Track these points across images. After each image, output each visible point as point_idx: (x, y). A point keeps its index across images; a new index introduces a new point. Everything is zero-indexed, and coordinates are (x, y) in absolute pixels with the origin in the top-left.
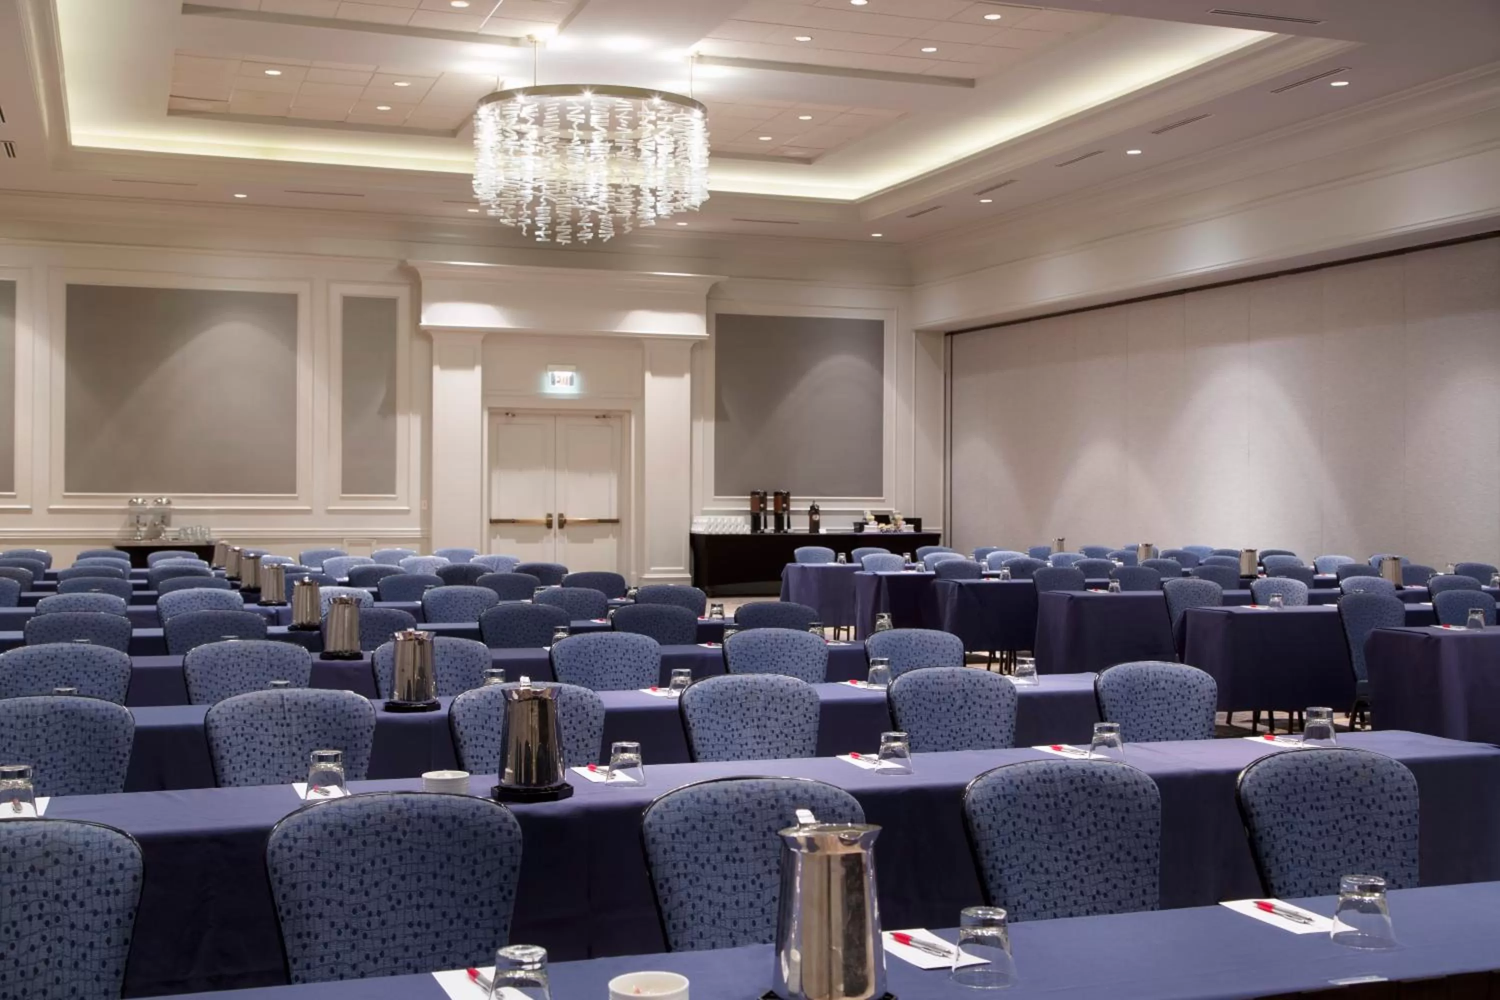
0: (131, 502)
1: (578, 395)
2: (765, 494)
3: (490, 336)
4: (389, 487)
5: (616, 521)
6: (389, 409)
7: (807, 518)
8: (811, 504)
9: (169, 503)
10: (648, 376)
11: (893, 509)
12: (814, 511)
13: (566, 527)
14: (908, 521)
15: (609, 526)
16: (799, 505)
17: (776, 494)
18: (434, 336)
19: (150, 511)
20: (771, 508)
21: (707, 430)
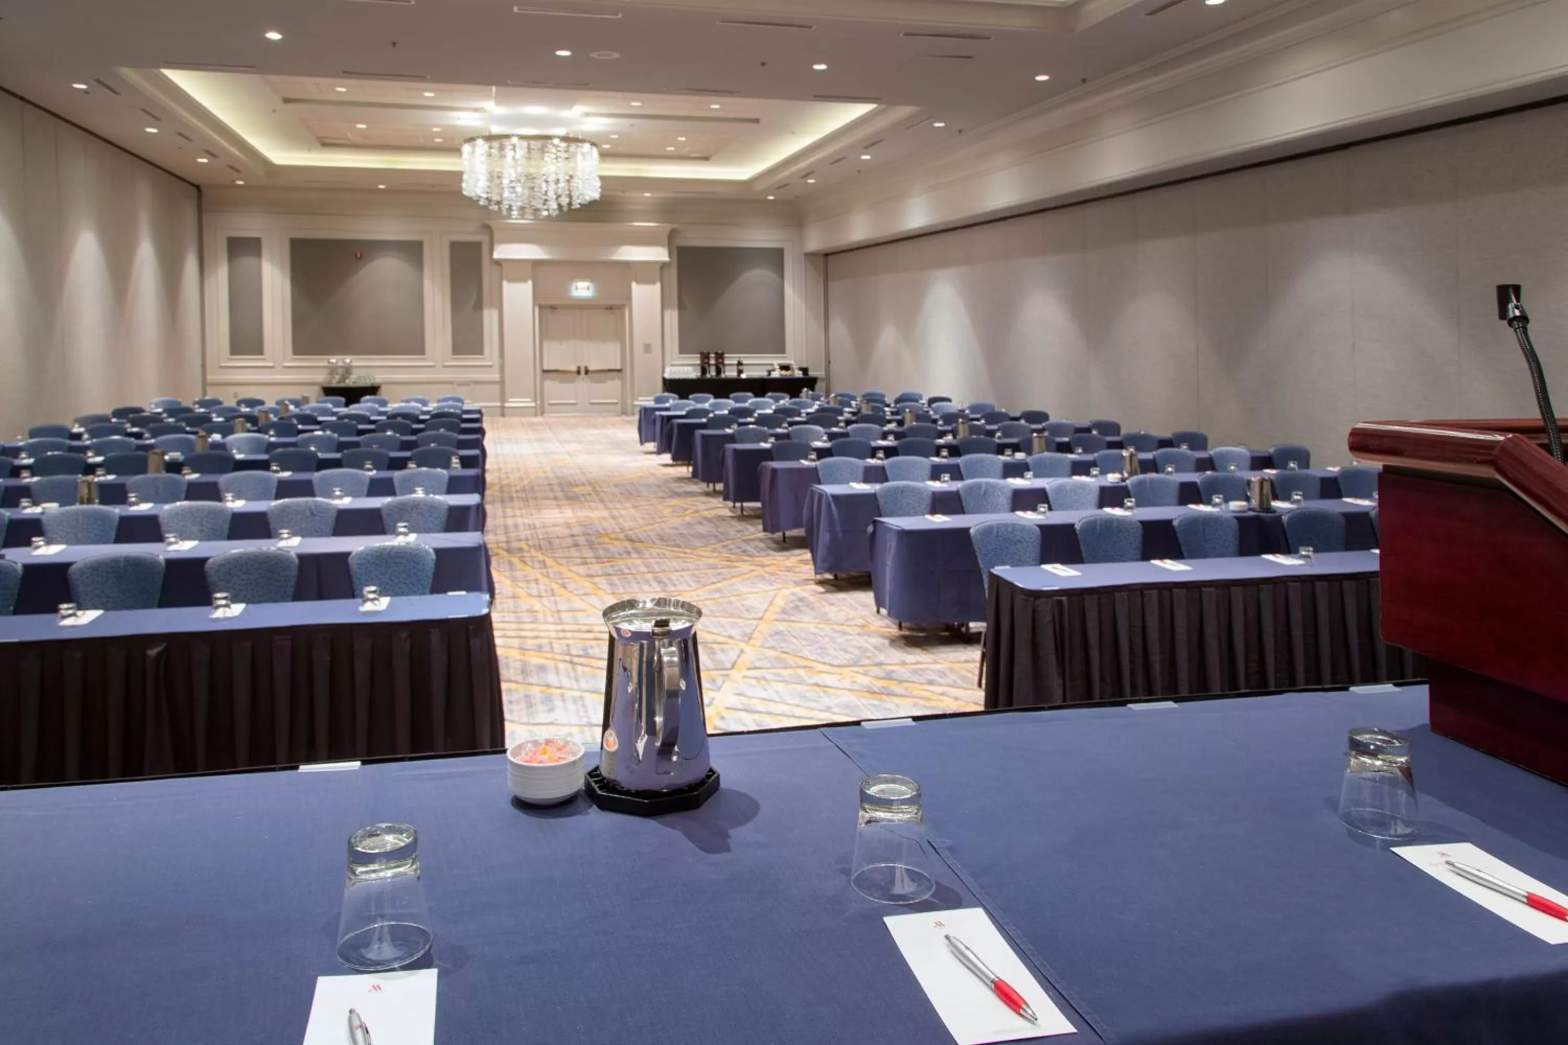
0: (329, 362)
1: (593, 297)
2: (709, 354)
3: (536, 264)
4: (481, 352)
5: (620, 371)
6: (479, 307)
7: (735, 368)
8: (737, 360)
9: (351, 362)
10: (634, 285)
11: (792, 362)
12: (740, 364)
13: (589, 375)
14: (801, 369)
15: (616, 374)
16: (731, 360)
17: (716, 354)
18: (503, 263)
19: (341, 367)
20: (712, 362)
21: (672, 316)
